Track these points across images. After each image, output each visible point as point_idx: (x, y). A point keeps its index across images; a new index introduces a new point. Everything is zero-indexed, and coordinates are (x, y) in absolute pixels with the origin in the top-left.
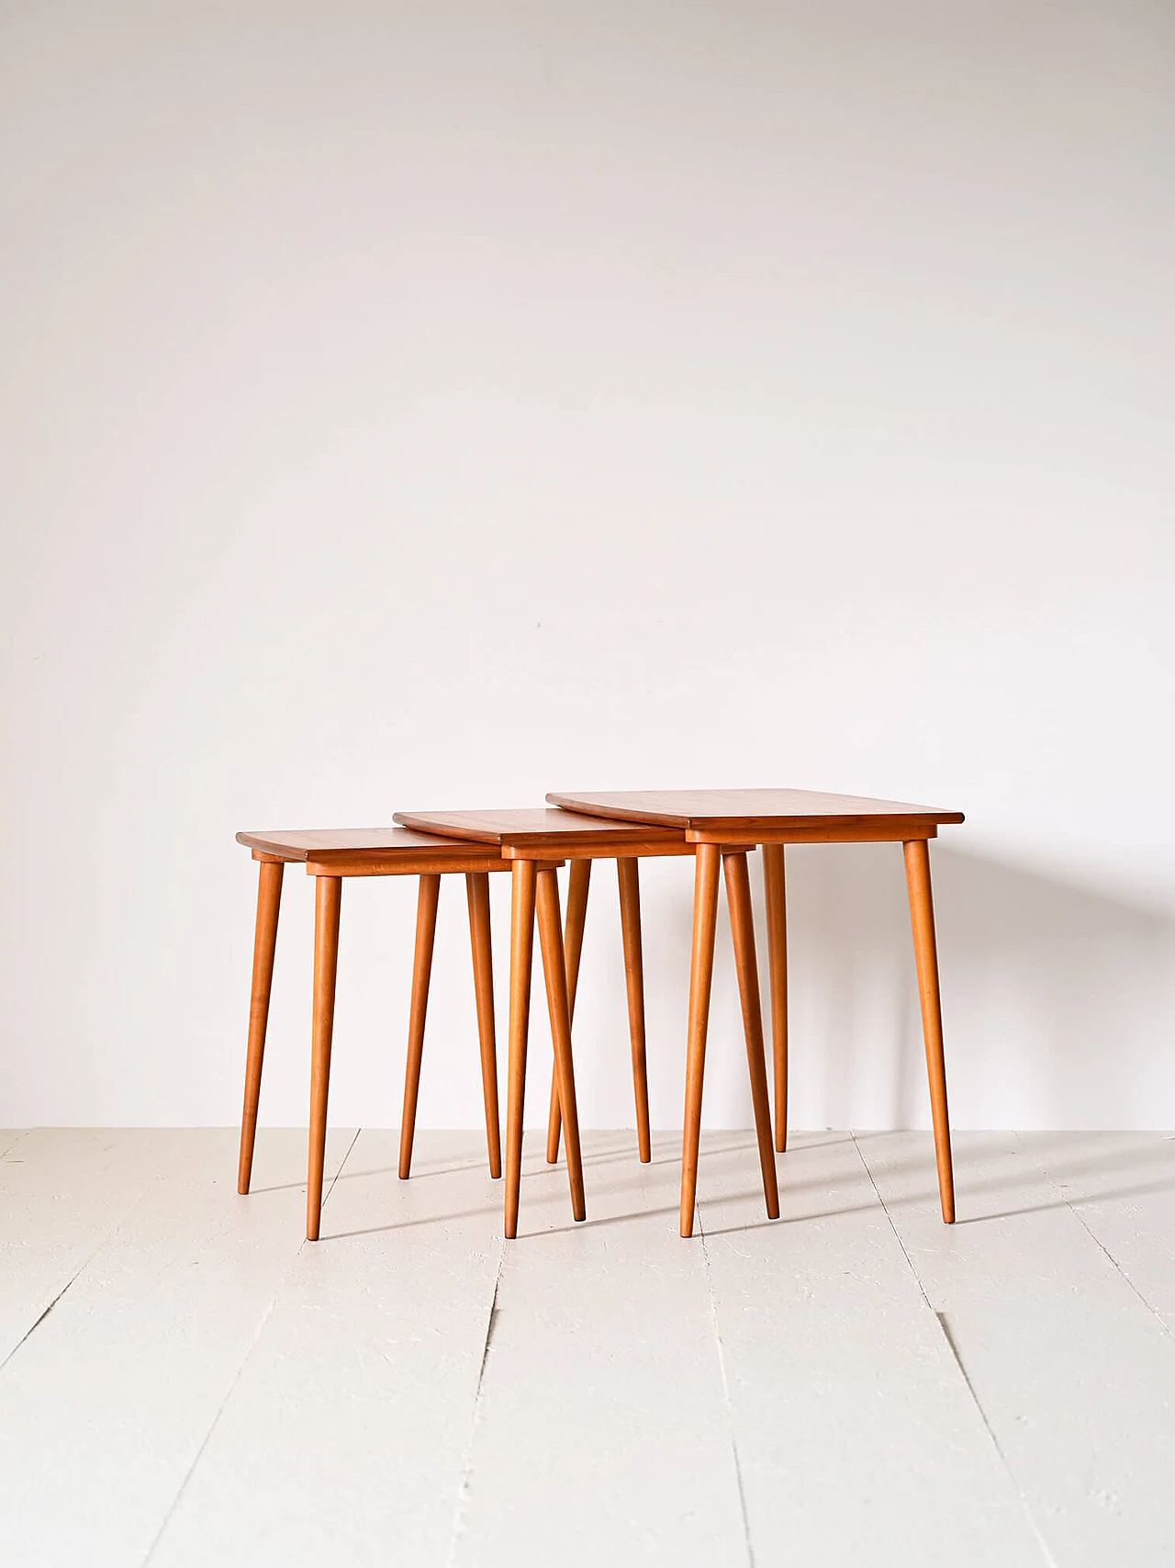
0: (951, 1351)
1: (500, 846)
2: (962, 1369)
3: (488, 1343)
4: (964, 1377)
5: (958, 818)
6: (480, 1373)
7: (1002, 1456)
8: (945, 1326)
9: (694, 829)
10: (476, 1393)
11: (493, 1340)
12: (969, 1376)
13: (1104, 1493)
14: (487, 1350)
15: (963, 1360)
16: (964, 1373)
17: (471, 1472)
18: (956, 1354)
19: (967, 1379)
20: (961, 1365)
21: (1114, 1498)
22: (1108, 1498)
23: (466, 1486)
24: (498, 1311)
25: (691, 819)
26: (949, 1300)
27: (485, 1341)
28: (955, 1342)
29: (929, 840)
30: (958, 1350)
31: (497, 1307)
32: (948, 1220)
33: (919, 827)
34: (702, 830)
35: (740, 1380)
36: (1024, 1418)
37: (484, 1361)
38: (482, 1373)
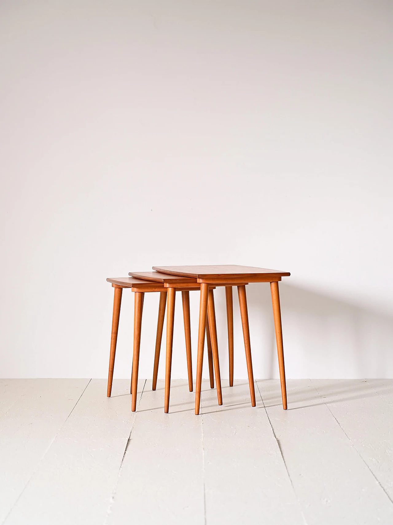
0: (280, 453)
1: (164, 283)
2: (283, 459)
3: (126, 450)
4: (283, 461)
5: (288, 274)
6: (122, 460)
7: (293, 487)
8: (279, 444)
9: (200, 278)
10: (120, 467)
11: (128, 449)
12: (285, 461)
13: (326, 500)
14: (125, 453)
15: (284, 455)
16: (284, 460)
17: (115, 493)
18: (282, 453)
19: (284, 462)
20: (283, 457)
21: (329, 501)
22: (327, 501)
23: (113, 498)
24: (130, 440)
25: (199, 275)
26: (282, 435)
27: (125, 449)
28: (282, 450)
29: (279, 282)
30: (283, 452)
31: (130, 438)
32: (285, 408)
33: (275, 277)
34: (202, 279)
35: (209, 462)
36: (302, 475)
37: (124, 456)
38: (123, 460)
